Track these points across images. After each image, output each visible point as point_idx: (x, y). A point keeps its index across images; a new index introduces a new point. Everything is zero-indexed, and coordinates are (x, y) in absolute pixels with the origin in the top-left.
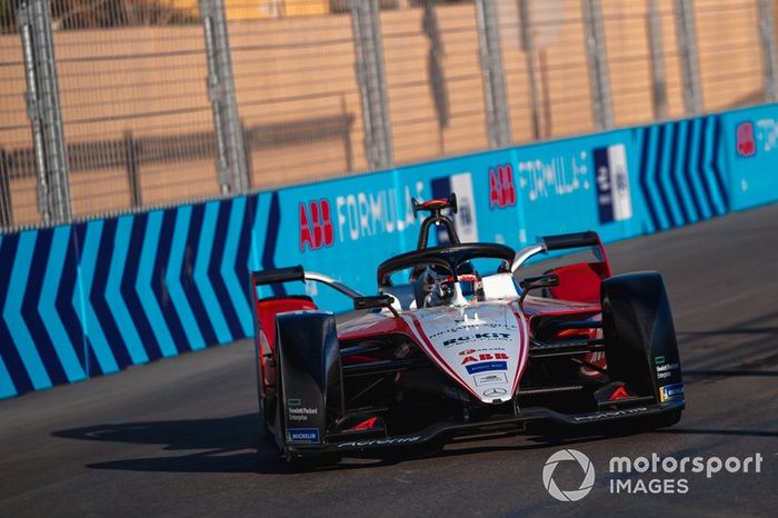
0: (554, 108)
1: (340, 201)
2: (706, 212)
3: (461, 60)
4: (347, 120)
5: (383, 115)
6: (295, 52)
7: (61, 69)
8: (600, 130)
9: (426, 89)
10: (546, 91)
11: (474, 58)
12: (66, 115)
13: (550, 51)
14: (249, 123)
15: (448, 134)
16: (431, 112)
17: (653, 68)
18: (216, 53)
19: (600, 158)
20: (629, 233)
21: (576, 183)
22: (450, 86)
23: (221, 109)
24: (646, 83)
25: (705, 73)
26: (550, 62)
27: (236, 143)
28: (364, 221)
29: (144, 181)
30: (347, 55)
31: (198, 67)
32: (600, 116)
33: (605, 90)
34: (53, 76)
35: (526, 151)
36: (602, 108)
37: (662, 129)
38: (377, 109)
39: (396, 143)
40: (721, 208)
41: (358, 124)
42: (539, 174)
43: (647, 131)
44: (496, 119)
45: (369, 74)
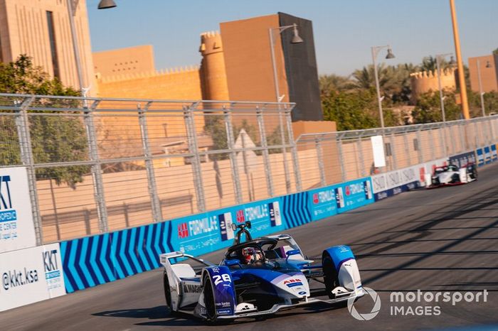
0: (255, 191)
1: (190, 223)
2: (304, 222)
3: (226, 177)
4: (191, 197)
5: (203, 195)
6: (176, 177)
7: (105, 185)
8: (270, 198)
9: (216, 187)
10: (253, 186)
11: (230, 177)
12: (107, 200)
13: (253, 174)
14: (161, 199)
15: (222, 201)
16: (218, 194)
17: (286, 178)
18: (151, 178)
19: (271, 206)
20: (280, 230)
21: (263, 214)
22: (223, 186)
23: (153, 196)
24: (285, 182)
25: (302, 178)
26: (254, 177)
27: (157, 206)
28: (198, 229)
29: (130, 219)
30: (191, 177)
31: (145, 183)
32: (270, 194)
33: (272, 185)
34: (102, 188)
35: (248, 205)
36: (271, 191)
37: (290, 196)
38: (201, 194)
39: (207, 204)
40: (309, 221)
41: (194, 199)
42: (252, 212)
43: (285, 197)
44: (238, 195)
45: (198, 183)
